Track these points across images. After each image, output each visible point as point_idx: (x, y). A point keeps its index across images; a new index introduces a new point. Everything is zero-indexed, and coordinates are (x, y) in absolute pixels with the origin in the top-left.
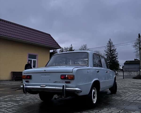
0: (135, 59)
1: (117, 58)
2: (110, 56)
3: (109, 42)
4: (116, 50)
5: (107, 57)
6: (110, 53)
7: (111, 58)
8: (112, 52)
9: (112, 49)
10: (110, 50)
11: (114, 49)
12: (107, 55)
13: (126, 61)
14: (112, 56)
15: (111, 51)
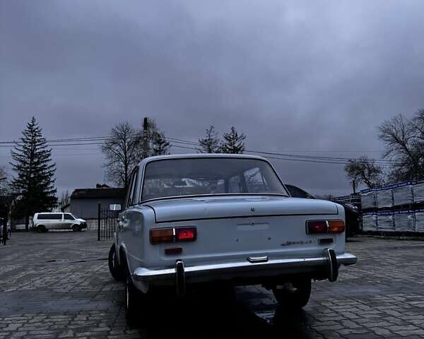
0: (98, 186)
1: (52, 179)
2: (31, 172)
3: (30, 127)
4: (49, 155)
5: (21, 176)
6: (31, 164)
7: (33, 178)
8: (36, 160)
9: (38, 151)
10: (32, 154)
11: (44, 151)
12: (19, 168)
13: (77, 191)
14: (35, 174)
15: (33, 156)
